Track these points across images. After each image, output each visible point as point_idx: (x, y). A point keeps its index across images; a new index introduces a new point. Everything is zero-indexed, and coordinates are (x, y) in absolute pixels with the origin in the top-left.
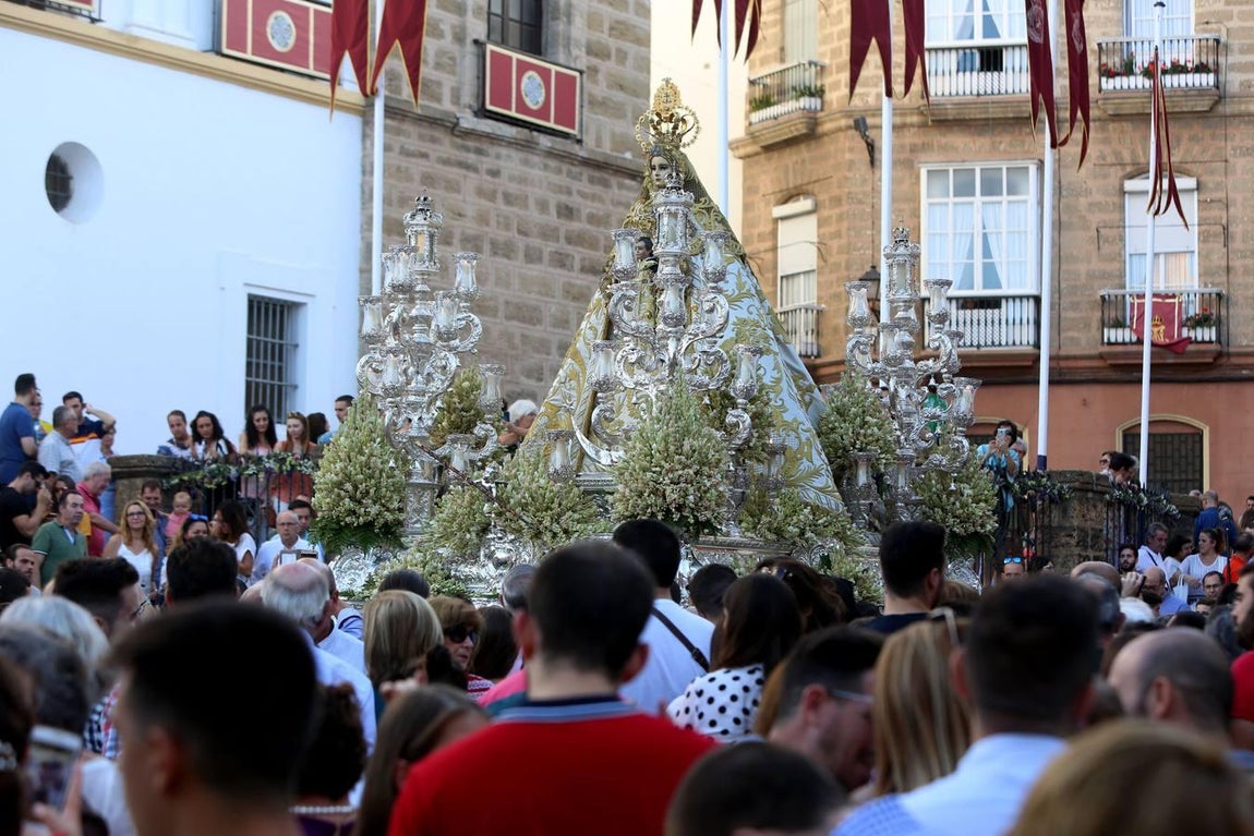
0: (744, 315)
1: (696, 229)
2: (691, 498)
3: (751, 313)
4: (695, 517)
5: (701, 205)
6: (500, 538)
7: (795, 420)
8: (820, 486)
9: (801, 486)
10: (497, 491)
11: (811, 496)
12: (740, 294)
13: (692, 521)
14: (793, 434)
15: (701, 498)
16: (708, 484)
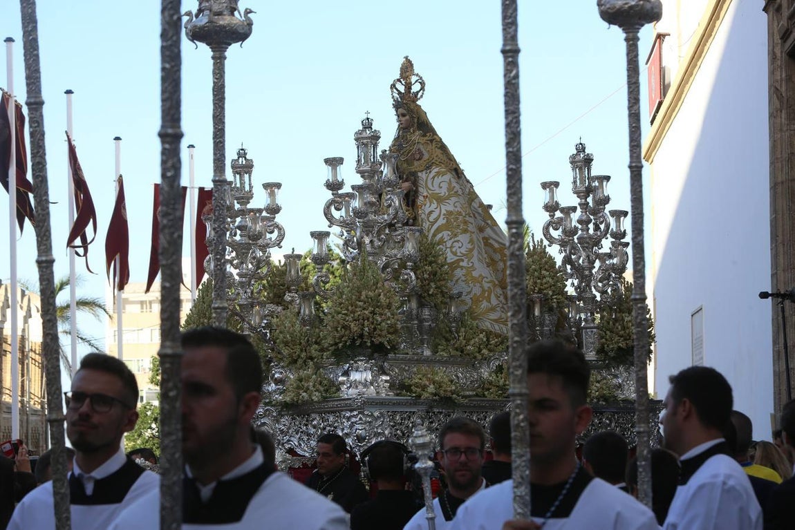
0: (451, 208)
1: (423, 155)
2: (366, 329)
3: (456, 207)
4: (372, 342)
5: (427, 138)
6: (277, 365)
7: (481, 275)
8: (496, 318)
9: (481, 319)
10: (270, 335)
11: (487, 325)
12: (449, 195)
13: (369, 344)
14: (478, 285)
15: (375, 329)
16: (380, 319)
